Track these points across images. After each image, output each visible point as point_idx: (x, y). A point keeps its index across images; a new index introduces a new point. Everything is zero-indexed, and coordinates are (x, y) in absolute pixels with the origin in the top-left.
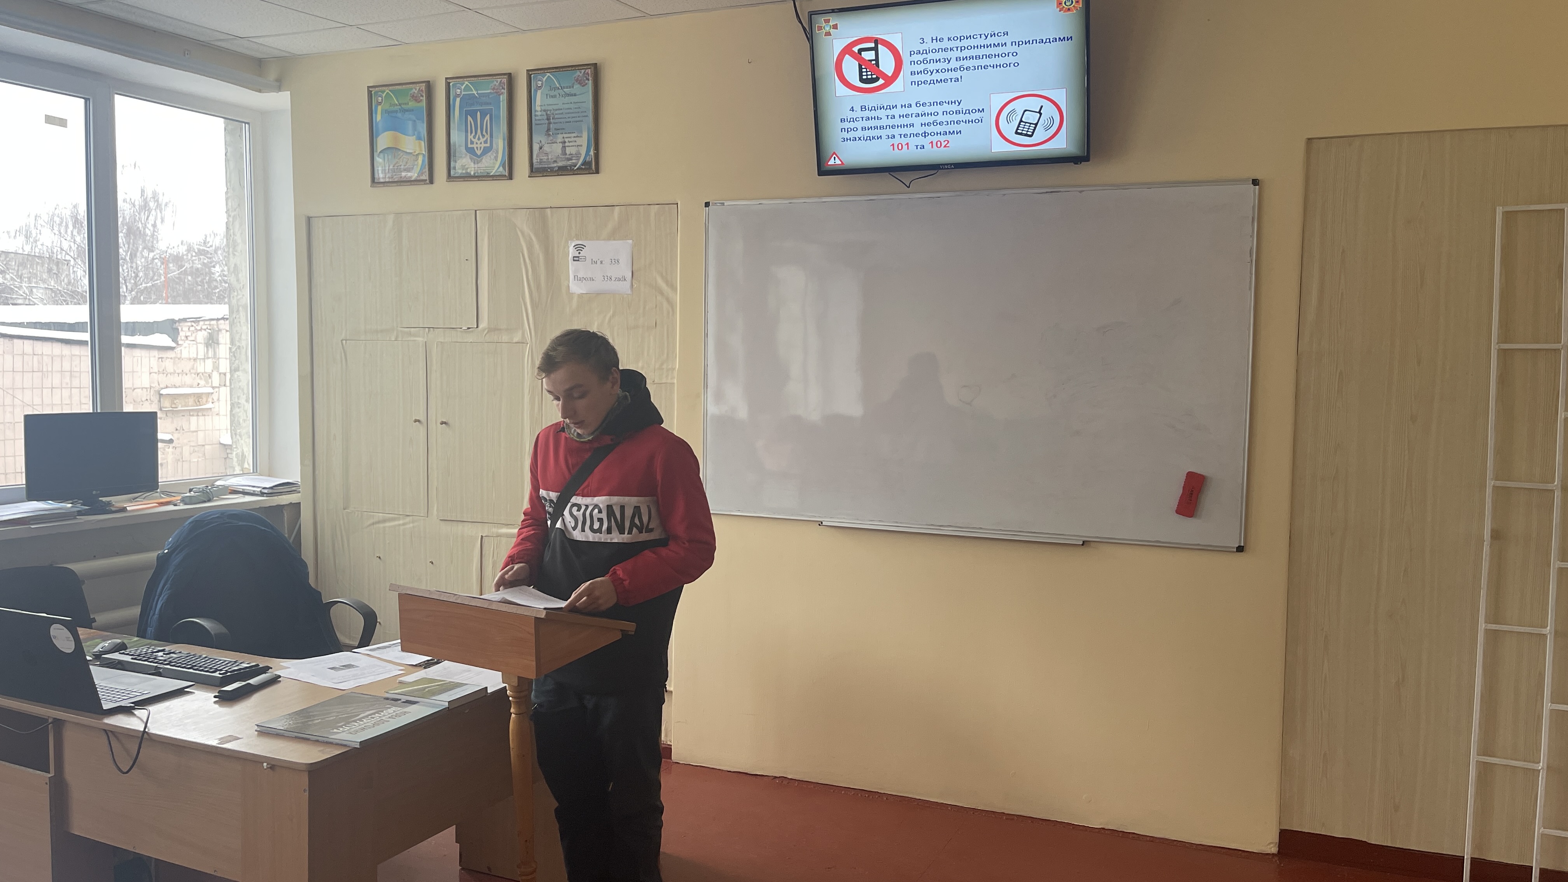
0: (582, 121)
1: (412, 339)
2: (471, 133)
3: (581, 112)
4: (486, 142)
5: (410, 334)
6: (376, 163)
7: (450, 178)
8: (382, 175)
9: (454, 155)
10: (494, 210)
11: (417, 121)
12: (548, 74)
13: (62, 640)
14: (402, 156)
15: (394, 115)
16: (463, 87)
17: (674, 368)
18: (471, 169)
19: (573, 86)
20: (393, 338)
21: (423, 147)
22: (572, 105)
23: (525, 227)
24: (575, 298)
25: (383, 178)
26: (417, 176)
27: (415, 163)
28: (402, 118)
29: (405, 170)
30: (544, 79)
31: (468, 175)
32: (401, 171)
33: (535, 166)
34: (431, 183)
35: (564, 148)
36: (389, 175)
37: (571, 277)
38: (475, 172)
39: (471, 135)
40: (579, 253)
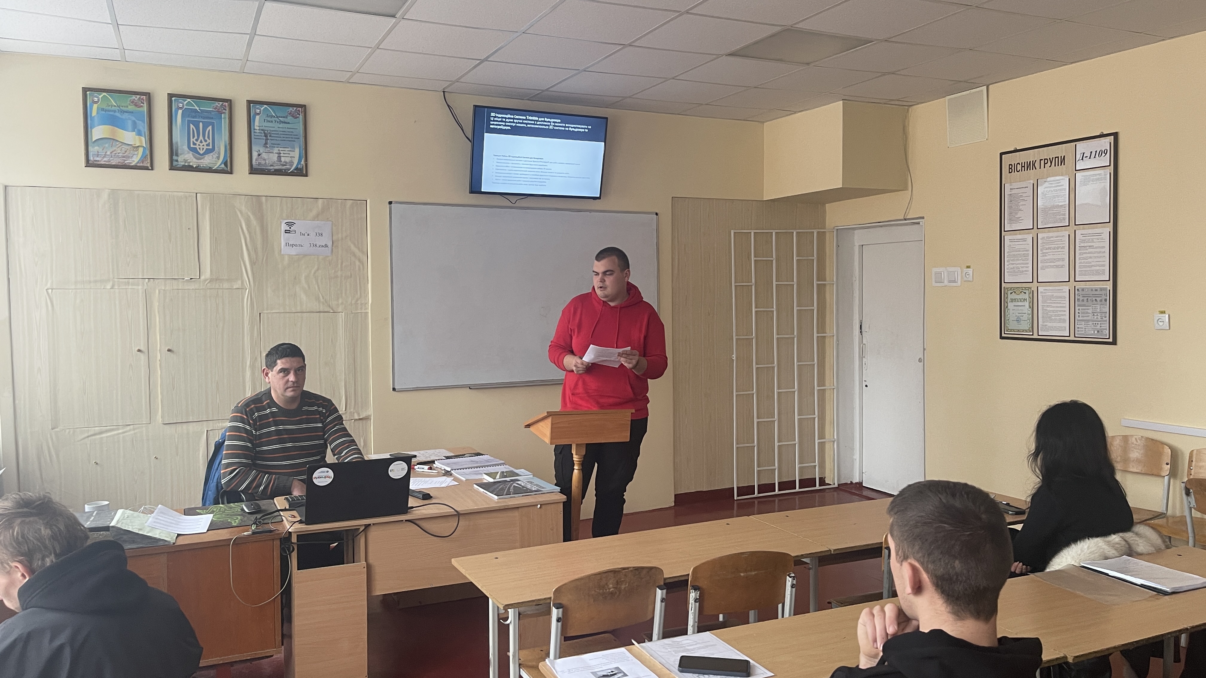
0: (294, 141)
1: (131, 287)
2: (194, 137)
3: (294, 135)
4: (208, 145)
5: (128, 284)
6: (90, 148)
7: (172, 168)
8: (98, 159)
9: (177, 150)
10: (215, 195)
11: (136, 121)
12: (265, 106)
13: (397, 471)
14: (121, 146)
15: (112, 113)
16: (185, 103)
17: (367, 303)
18: (194, 162)
19: (286, 117)
20: (109, 287)
21: (143, 141)
22: (286, 130)
23: (243, 208)
24: (286, 258)
25: (98, 161)
26: (138, 162)
27: (136, 153)
28: (121, 117)
29: (124, 157)
30: (262, 109)
31: (192, 167)
32: (120, 158)
33: (254, 167)
34: (152, 169)
35: (279, 157)
36: (105, 159)
37: (283, 244)
38: (197, 165)
39: (193, 138)
40: (290, 228)
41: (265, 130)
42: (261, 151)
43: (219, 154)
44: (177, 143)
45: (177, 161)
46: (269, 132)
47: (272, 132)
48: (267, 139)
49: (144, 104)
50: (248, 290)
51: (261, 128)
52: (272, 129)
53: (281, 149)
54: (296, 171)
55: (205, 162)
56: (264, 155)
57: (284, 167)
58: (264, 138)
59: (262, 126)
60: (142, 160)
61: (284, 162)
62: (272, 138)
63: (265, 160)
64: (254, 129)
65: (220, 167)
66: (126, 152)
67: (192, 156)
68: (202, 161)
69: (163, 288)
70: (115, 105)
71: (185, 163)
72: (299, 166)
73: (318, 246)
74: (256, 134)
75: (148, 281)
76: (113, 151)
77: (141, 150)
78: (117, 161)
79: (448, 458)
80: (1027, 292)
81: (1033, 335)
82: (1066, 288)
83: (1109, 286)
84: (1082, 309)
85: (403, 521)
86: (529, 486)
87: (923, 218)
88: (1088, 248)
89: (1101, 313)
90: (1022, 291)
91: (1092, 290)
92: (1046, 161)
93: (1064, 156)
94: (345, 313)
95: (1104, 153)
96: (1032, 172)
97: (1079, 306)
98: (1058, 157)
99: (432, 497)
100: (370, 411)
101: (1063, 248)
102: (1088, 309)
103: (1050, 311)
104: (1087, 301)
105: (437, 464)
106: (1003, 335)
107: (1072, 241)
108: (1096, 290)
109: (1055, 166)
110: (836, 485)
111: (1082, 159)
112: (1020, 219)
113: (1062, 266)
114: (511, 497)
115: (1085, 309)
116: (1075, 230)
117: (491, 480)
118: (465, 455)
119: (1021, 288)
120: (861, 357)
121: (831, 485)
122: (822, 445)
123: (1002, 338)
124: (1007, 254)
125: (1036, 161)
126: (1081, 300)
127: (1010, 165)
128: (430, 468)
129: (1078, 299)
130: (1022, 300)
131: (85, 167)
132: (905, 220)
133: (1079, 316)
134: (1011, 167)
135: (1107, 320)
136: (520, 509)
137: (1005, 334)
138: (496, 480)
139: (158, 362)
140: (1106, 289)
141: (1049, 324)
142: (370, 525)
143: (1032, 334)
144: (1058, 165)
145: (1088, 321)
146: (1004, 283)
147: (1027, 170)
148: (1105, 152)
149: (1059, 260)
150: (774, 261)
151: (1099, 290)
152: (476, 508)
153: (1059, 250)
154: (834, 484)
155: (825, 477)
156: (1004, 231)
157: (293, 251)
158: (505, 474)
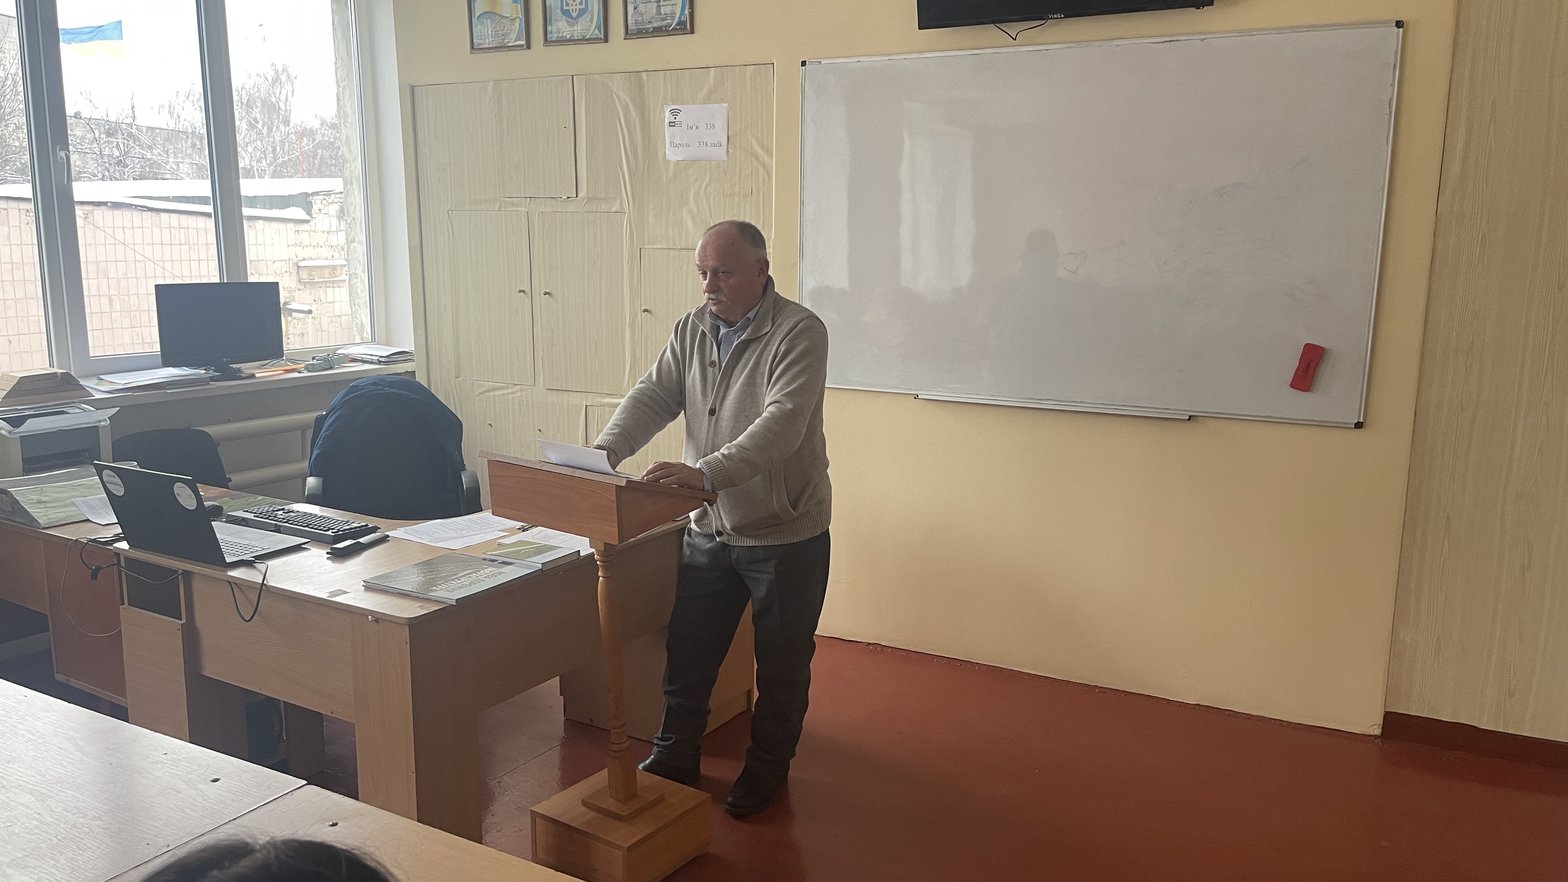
1: (515, 209)
4: (581, 3)
5: (512, 204)
6: (474, 27)
7: (547, 43)
8: (481, 41)
9: (551, 18)
10: (590, 75)
13: (185, 498)
14: (500, 20)
18: (566, 32)
20: (497, 209)
21: (520, 9)
23: (621, 93)
24: (672, 166)
25: (482, 44)
26: (514, 42)
27: (512, 28)
29: (503, 35)
31: (565, 38)
32: (499, 37)
33: (630, 28)
34: (529, 48)
35: (658, 7)
36: (487, 41)
37: (667, 143)
38: (571, 36)
40: (675, 119)
42: (638, 3)
43: (593, 14)
44: (550, 6)
45: (551, 33)
50: (627, 214)
54: (679, 27)
55: (578, 29)
56: (641, 8)
57: (665, 23)
60: (519, 36)
61: (664, 14)
63: (641, 15)
65: (594, 33)
66: (504, 27)
67: (566, 23)
68: (575, 28)
69: (544, 211)
71: (559, 34)
72: (684, 17)
73: (709, 145)
75: (530, 200)
76: (493, 29)
77: (518, 22)
78: (497, 42)
131: (468, 53)
136: (348, 614)
139: (539, 308)
157: (679, 155)
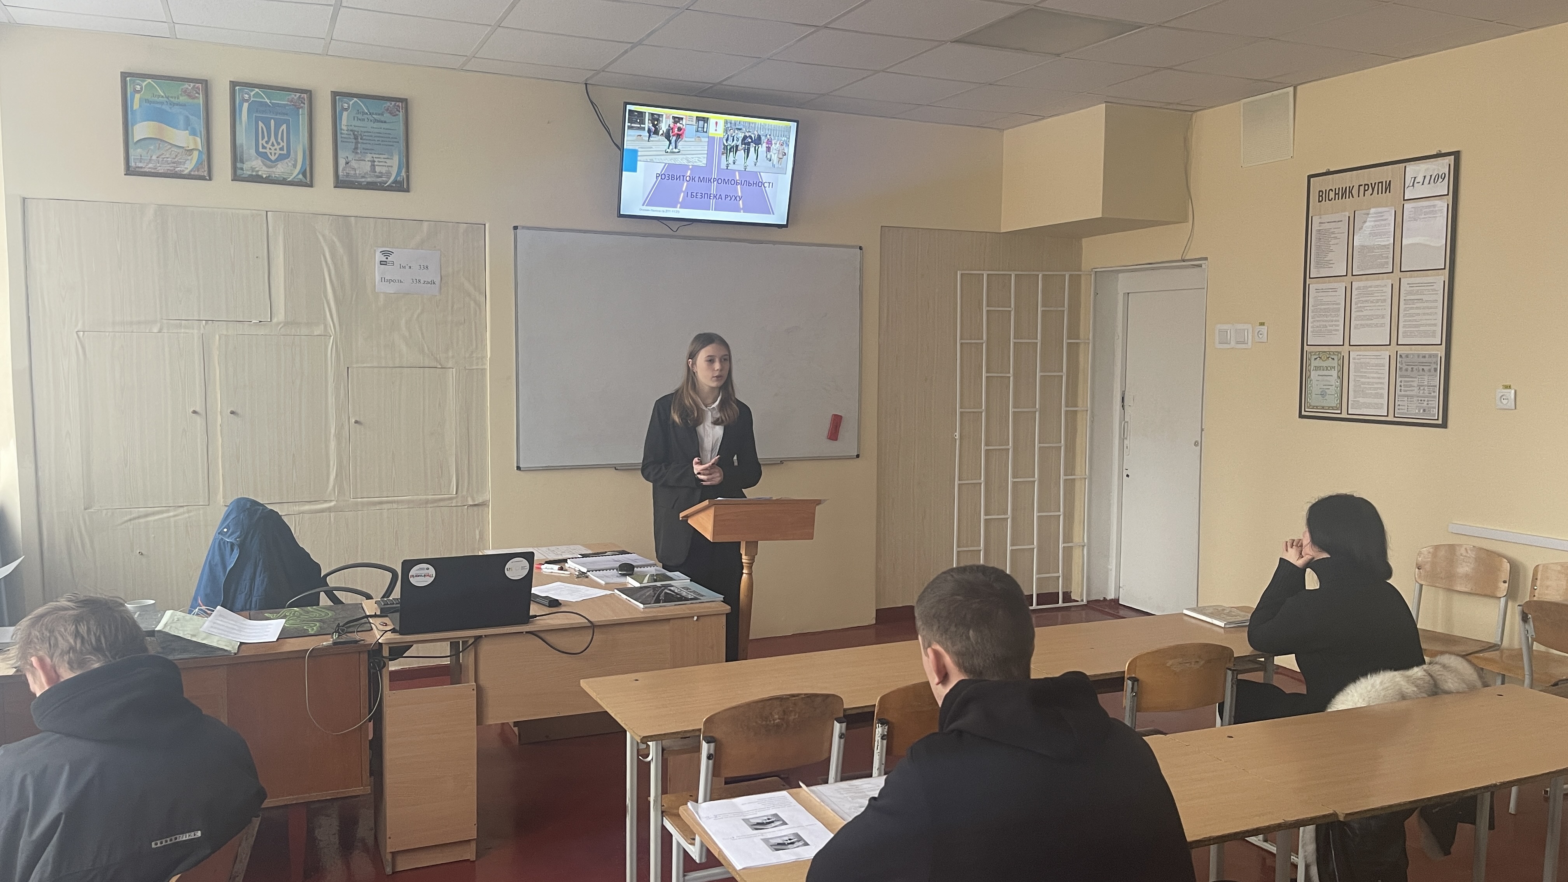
0: (393, 146)
1: (185, 331)
2: (263, 138)
3: (392, 138)
4: (282, 149)
5: (181, 326)
6: (131, 151)
7: (236, 178)
8: (140, 165)
9: (242, 155)
10: (290, 214)
11: (191, 117)
12: (355, 99)
13: (515, 570)
14: (170, 148)
15: (159, 106)
16: (252, 94)
17: (485, 357)
18: (264, 172)
19: (383, 115)
20: (155, 330)
21: (198, 143)
22: (382, 131)
23: (327, 232)
24: (382, 297)
25: (141, 167)
26: (191, 171)
27: (189, 158)
28: (170, 111)
29: (174, 163)
30: (351, 103)
31: (261, 177)
32: (168, 164)
33: (340, 178)
34: (210, 179)
35: (373, 166)
36: (150, 165)
37: (378, 278)
38: (268, 175)
39: (262, 140)
40: (387, 258)
41: (355, 131)
42: (350, 159)
43: (296, 161)
44: (242, 146)
45: (242, 169)
46: (360, 133)
47: (366, 134)
48: (357, 143)
49: (199, 94)
50: (332, 337)
51: (350, 128)
52: (365, 130)
53: (375, 156)
54: (394, 185)
55: (278, 171)
56: (354, 164)
57: (379, 180)
58: (354, 141)
59: (351, 126)
60: (198, 167)
61: (379, 173)
62: (365, 141)
63: (355, 169)
64: (341, 129)
65: (297, 177)
66: (176, 156)
67: (261, 164)
68: (274, 170)
69: (225, 333)
70: (163, 94)
71: (252, 171)
72: (399, 178)
73: (422, 282)
74: (343, 136)
75: (206, 324)
76: (160, 156)
77: (196, 154)
78: (166, 168)
79: (584, 556)
80: (1335, 357)
81: (1341, 413)
82: (1385, 354)
83: (1441, 352)
84: (1405, 381)
85: (523, 632)
86: (684, 594)
87: (1206, 259)
88: (1416, 301)
89: (1428, 386)
90: (1329, 356)
91: (1419, 357)
92: (1367, 187)
93: (1390, 181)
94: (456, 369)
95: (1441, 178)
96: (1348, 201)
97: (1401, 376)
98: (1382, 182)
99: (561, 604)
100: (488, 496)
101: (1385, 301)
102: (1412, 381)
103: (1364, 383)
104: (1412, 371)
105: (570, 564)
106: (1303, 413)
107: (1396, 293)
108: (1424, 357)
109: (1378, 194)
110: (1085, 602)
111: (1413, 186)
112: (1331, 262)
113: (1383, 325)
114: (660, 606)
115: (1408, 382)
116: (1400, 278)
117: (637, 585)
118: (606, 552)
119: (1328, 353)
120: (1123, 439)
121: (1078, 601)
122: (1068, 552)
123: (1301, 416)
124: (1312, 308)
125: (1353, 186)
126: (1404, 368)
127: (1320, 191)
128: (561, 569)
129: (1401, 369)
130: (1329, 369)
131: (125, 175)
132: (1184, 261)
133: (1401, 389)
134: (1321, 194)
135: (1436, 396)
136: (671, 621)
137: (1305, 411)
138: (643, 585)
139: (219, 428)
140: (1436, 355)
141: (1361, 400)
142: (481, 636)
143: (1339, 412)
144: (1382, 193)
145: (1412, 396)
146: (1307, 345)
147: (1342, 199)
148: (1443, 177)
149: (1378, 317)
150: (1013, 313)
151: (1427, 356)
152: (615, 618)
153: (1380, 304)
154: (1082, 600)
155: (1071, 592)
156: (1310, 278)
157: (390, 289)
158: (655, 578)
